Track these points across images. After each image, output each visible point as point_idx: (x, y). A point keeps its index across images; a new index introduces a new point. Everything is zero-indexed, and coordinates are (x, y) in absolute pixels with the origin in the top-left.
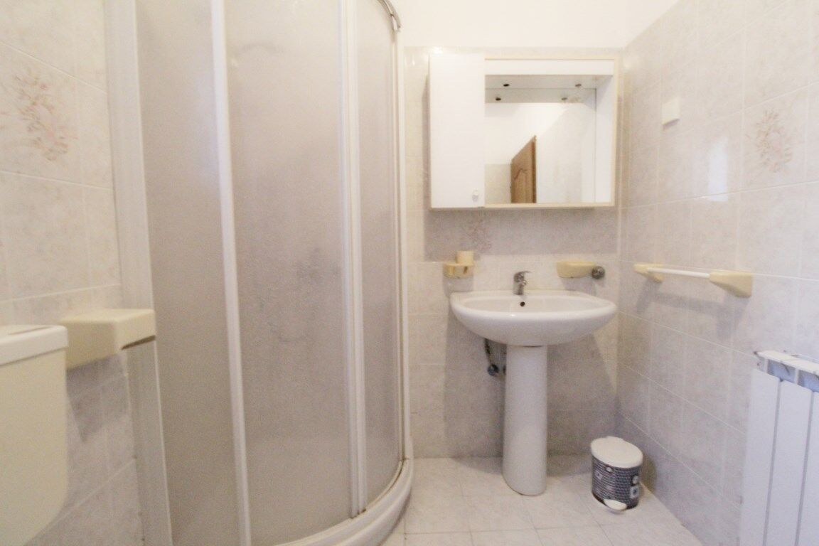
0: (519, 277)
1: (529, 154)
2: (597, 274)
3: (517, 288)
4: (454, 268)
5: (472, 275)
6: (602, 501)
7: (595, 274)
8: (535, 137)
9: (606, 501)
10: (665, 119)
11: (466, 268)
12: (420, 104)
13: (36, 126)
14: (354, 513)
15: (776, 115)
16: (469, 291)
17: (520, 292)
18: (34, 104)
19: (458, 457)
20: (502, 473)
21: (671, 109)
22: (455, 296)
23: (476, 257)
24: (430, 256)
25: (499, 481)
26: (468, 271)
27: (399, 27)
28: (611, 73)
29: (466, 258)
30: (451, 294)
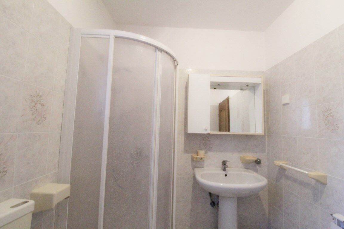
0: (224, 163)
1: (226, 102)
2: (258, 162)
3: (223, 168)
4: (196, 158)
5: (204, 160)
7: (257, 162)
8: (229, 97)
10: (284, 102)
11: (201, 158)
12: (184, 90)
13: (35, 112)
15: (330, 110)
16: (203, 167)
17: (225, 170)
18: (36, 104)
21: (286, 99)
22: (196, 169)
23: (206, 153)
24: (186, 151)
26: (202, 159)
27: (177, 64)
28: (260, 82)
29: (202, 153)
30: (194, 168)
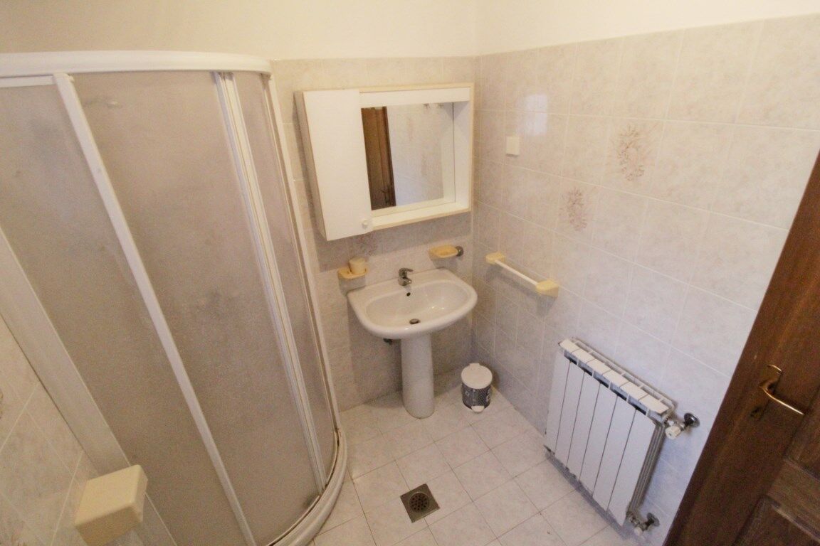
0: (403, 273)
3: (402, 282)
6: (470, 408)
9: (472, 407)
10: (509, 151)
14: (320, 490)
16: (363, 287)
17: (405, 285)
19: (368, 401)
20: (404, 405)
22: (351, 295)
23: (366, 261)
24: (324, 267)
25: (403, 411)
30: (347, 293)
